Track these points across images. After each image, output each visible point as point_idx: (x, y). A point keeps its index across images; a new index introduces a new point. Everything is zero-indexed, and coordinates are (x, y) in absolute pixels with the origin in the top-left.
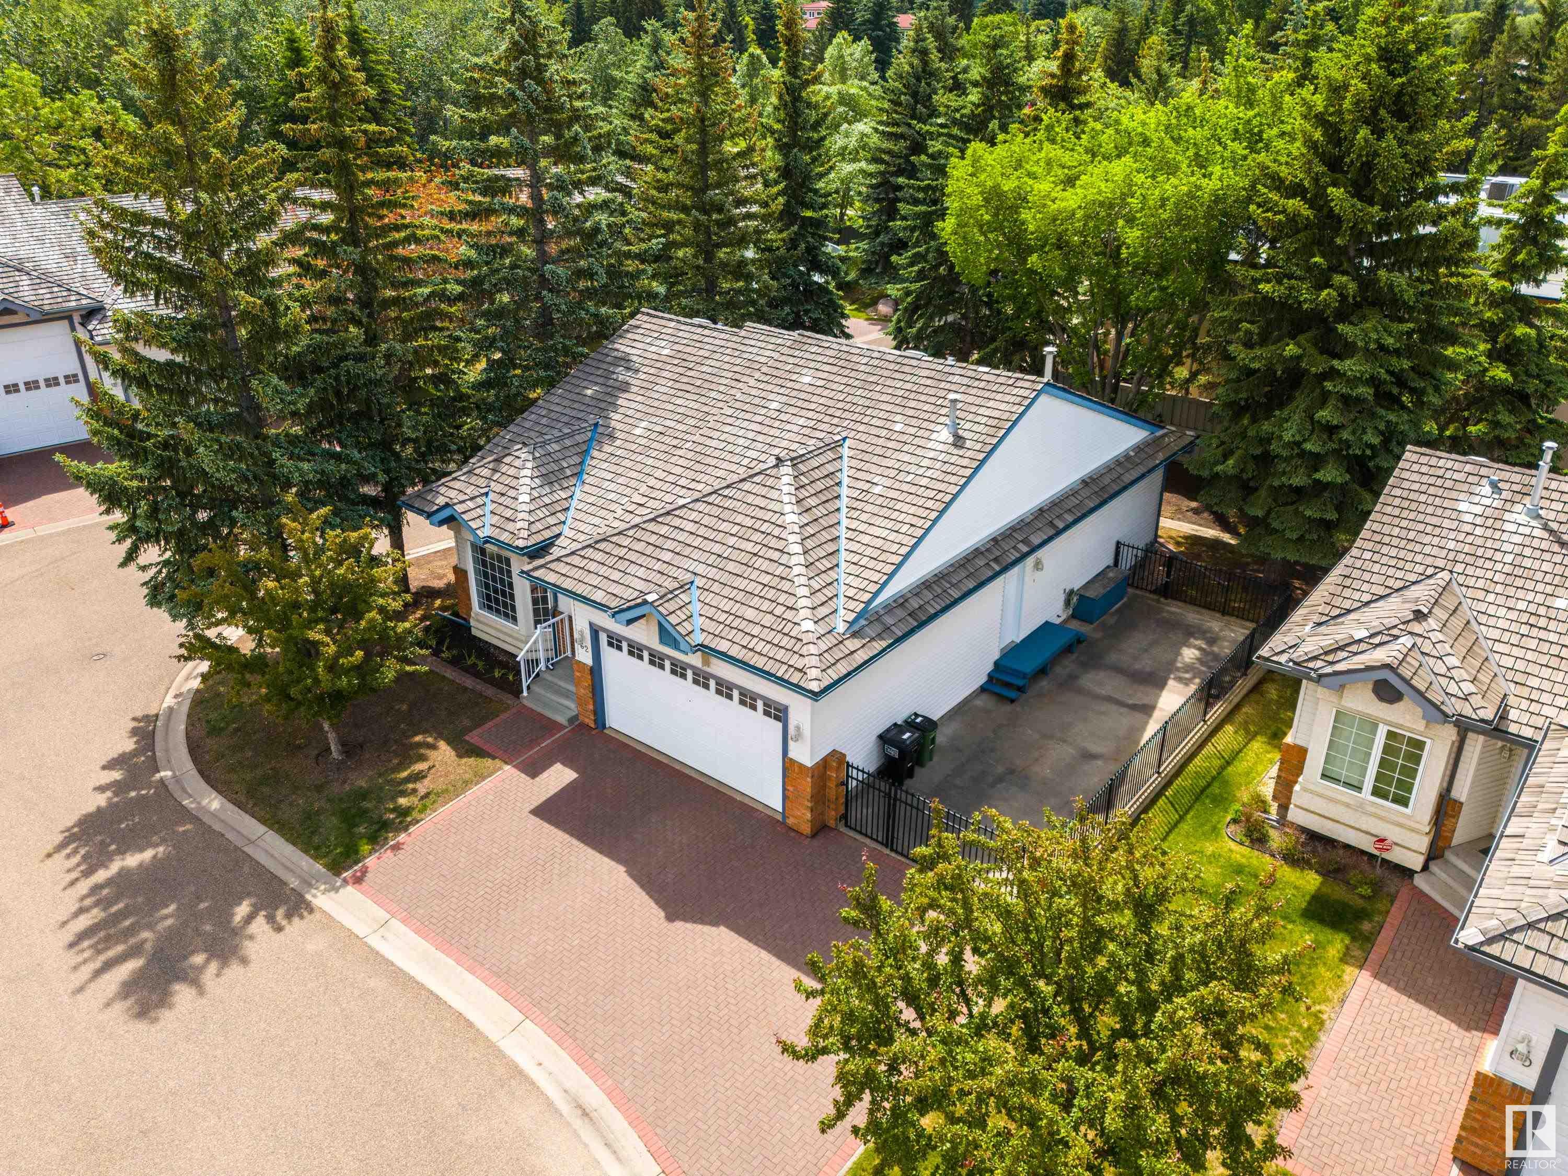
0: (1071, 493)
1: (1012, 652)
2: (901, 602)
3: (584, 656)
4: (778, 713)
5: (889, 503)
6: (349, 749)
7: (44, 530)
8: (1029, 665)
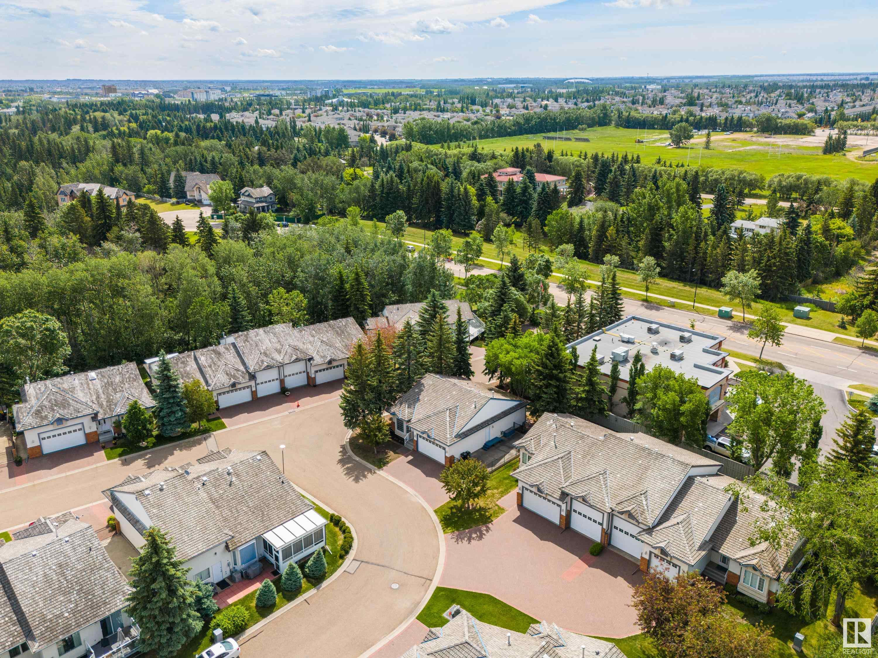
0: (499, 415)
1: (489, 442)
2: (463, 433)
3: (415, 439)
4: (444, 449)
5: (463, 417)
6: (378, 452)
7: (306, 407)
8: (490, 444)
